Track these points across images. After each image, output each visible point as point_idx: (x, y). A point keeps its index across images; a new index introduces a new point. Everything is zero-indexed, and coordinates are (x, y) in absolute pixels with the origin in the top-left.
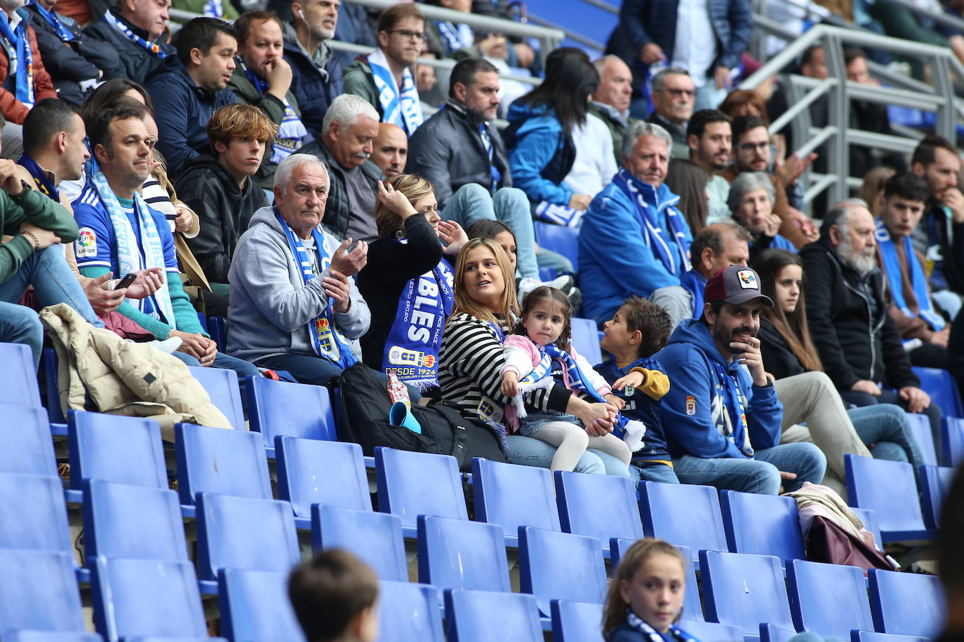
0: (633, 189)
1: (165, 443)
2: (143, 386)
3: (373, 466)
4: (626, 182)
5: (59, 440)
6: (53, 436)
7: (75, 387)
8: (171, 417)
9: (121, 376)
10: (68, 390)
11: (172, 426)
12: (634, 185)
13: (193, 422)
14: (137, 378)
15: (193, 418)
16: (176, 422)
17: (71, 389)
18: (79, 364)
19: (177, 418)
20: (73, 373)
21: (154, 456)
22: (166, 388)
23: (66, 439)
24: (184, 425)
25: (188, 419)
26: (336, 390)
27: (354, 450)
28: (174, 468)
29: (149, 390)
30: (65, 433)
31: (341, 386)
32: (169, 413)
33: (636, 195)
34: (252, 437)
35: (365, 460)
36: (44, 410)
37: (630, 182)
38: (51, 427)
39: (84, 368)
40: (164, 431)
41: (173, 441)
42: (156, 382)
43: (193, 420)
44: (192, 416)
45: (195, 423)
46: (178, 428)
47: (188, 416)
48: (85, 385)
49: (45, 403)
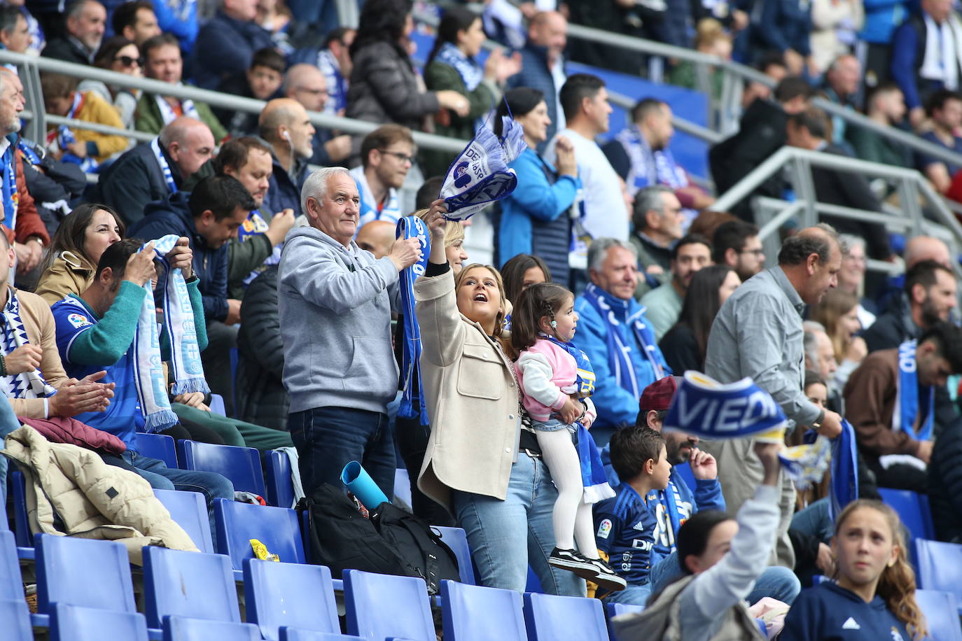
0: (605, 307)
1: (133, 567)
2: (105, 500)
3: (342, 588)
4: (597, 299)
5: (26, 564)
6: (20, 559)
7: (43, 506)
8: (138, 541)
9: (84, 491)
10: (36, 509)
11: (140, 550)
12: (606, 302)
13: (161, 545)
14: (99, 493)
15: (161, 541)
16: (144, 545)
17: (39, 508)
18: (43, 480)
19: (146, 541)
20: (39, 491)
21: (121, 579)
22: (128, 504)
23: (33, 562)
24: (152, 548)
25: (156, 542)
26: (305, 512)
27: (322, 572)
28: (142, 591)
29: (111, 504)
30: (33, 556)
31: (310, 508)
32: (137, 536)
33: (607, 312)
34: (220, 559)
35: (333, 582)
36: (11, 534)
37: (601, 299)
38: (18, 551)
39: (48, 483)
40: (131, 555)
41: (140, 564)
42: (118, 497)
43: (161, 543)
44: (160, 539)
45: (163, 546)
46: (146, 552)
47: (156, 539)
48: (51, 502)
49: (12, 526)
